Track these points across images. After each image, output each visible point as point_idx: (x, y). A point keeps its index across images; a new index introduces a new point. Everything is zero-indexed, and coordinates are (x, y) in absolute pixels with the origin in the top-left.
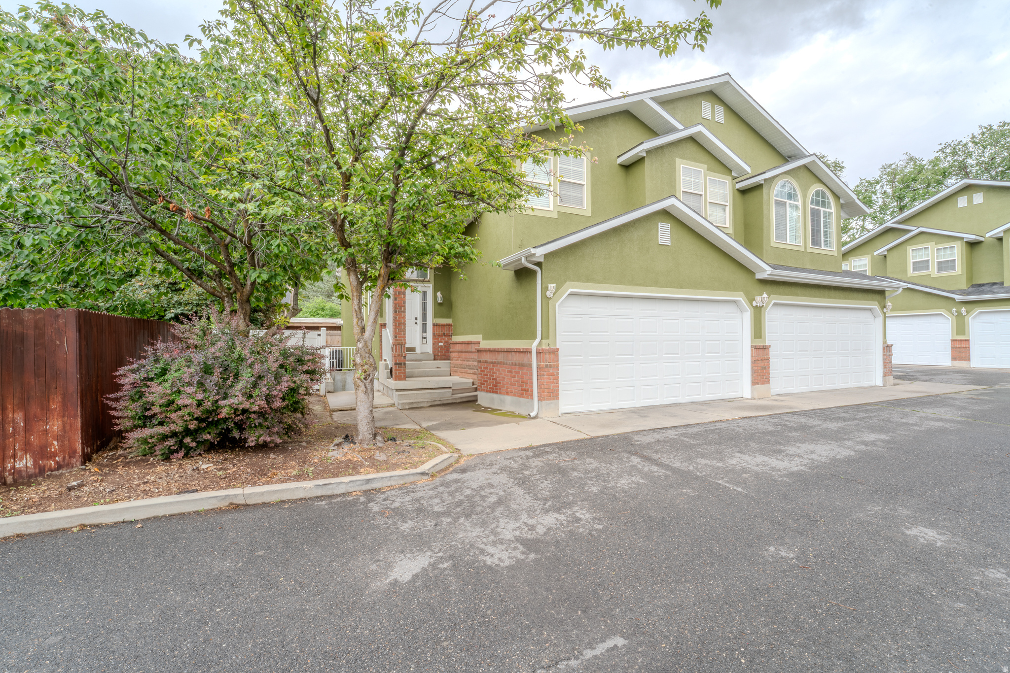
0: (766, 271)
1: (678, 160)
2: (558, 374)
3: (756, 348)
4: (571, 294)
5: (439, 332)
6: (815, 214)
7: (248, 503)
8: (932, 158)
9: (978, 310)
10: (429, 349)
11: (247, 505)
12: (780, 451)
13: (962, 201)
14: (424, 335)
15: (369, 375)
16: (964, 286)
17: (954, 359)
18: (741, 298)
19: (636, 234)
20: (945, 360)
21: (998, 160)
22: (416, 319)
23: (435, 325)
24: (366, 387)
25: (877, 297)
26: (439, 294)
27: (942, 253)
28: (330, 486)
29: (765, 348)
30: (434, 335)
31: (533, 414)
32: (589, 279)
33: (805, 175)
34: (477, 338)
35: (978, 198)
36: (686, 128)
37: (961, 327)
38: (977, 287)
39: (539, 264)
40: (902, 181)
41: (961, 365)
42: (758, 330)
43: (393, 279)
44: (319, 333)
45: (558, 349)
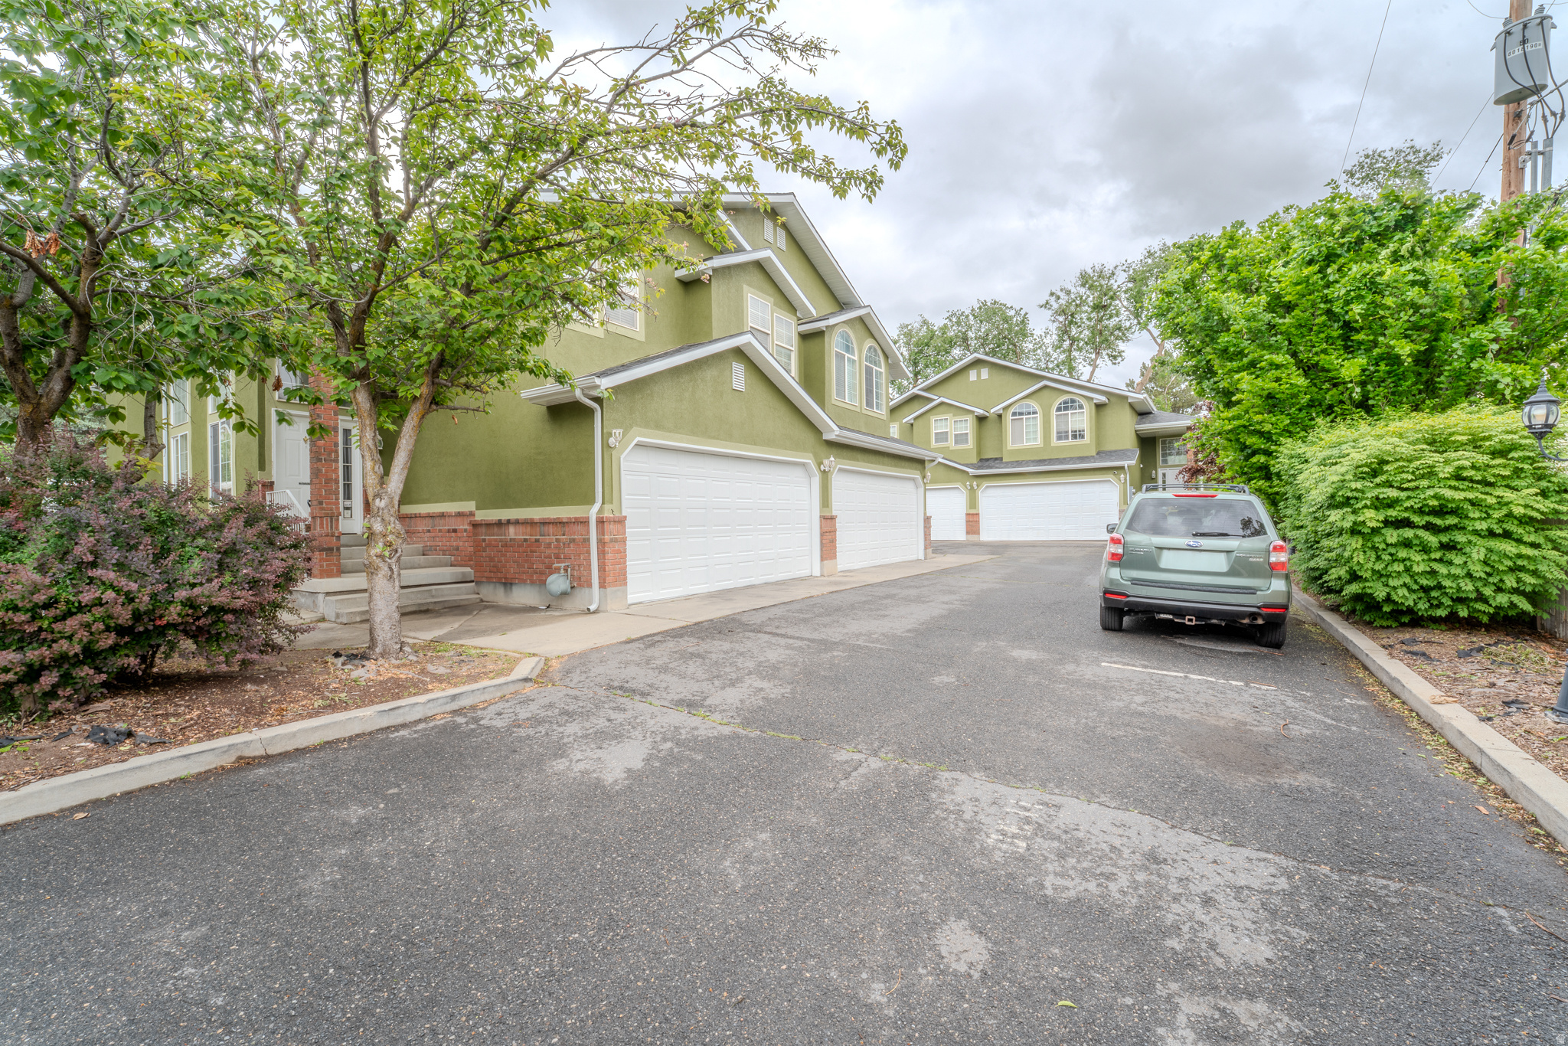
0: (834, 433)
1: (745, 287)
2: (625, 550)
3: (824, 518)
4: (639, 445)
6: (869, 371)
7: (270, 752)
8: (941, 325)
9: (986, 484)
10: (356, 527)
11: (268, 757)
12: (885, 616)
13: (973, 375)
14: (348, 503)
15: (396, 551)
16: (974, 460)
17: (968, 533)
18: (810, 461)
19: (710, 373)
20: (961, 536)
21: (990, 337)
24: (391, 569)
25: (919, 466)
27: (959, 425)
28: (401, 711)
29: (832, 518)
31: (593, 608)
32: (658, 426)
33: (859, 326)
34: (469, 506)
35: (985, 373)
36: (754, 250)
37: (973, 502)
38: (983, 462)
39: (598, 400)
40: (917, 345)
41: (973, 538)
42: (825, 501)
43: (437, 404)
45: (625, 518)
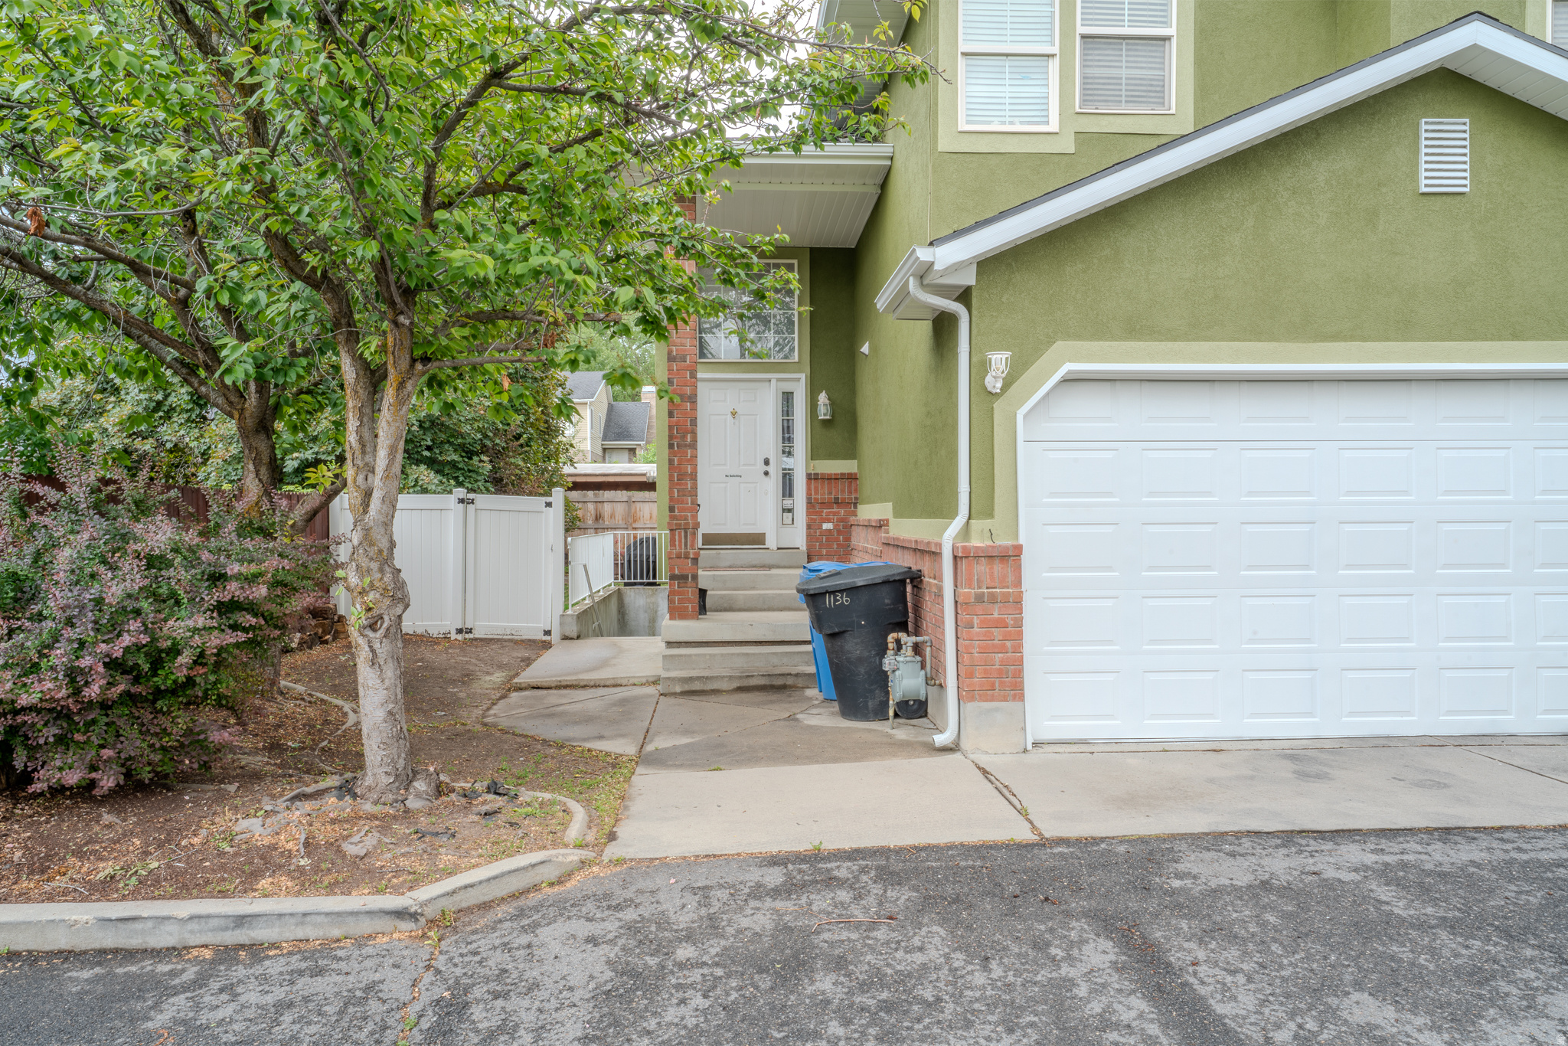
2: (1019, 624)
4: (1069, 380)
5: (824, 493)
10: (798, 537)
14: (788, 503)
19: (1323, 169)
22: (767, 462)
23: (811, 478)
26: (823, 398)
30: (810, 504)
31: (941, 739)
32: (1137, 329)
39: (964, 296)
44: (549, 499)
45: (1018, 549)
